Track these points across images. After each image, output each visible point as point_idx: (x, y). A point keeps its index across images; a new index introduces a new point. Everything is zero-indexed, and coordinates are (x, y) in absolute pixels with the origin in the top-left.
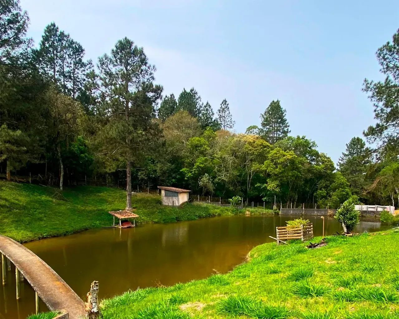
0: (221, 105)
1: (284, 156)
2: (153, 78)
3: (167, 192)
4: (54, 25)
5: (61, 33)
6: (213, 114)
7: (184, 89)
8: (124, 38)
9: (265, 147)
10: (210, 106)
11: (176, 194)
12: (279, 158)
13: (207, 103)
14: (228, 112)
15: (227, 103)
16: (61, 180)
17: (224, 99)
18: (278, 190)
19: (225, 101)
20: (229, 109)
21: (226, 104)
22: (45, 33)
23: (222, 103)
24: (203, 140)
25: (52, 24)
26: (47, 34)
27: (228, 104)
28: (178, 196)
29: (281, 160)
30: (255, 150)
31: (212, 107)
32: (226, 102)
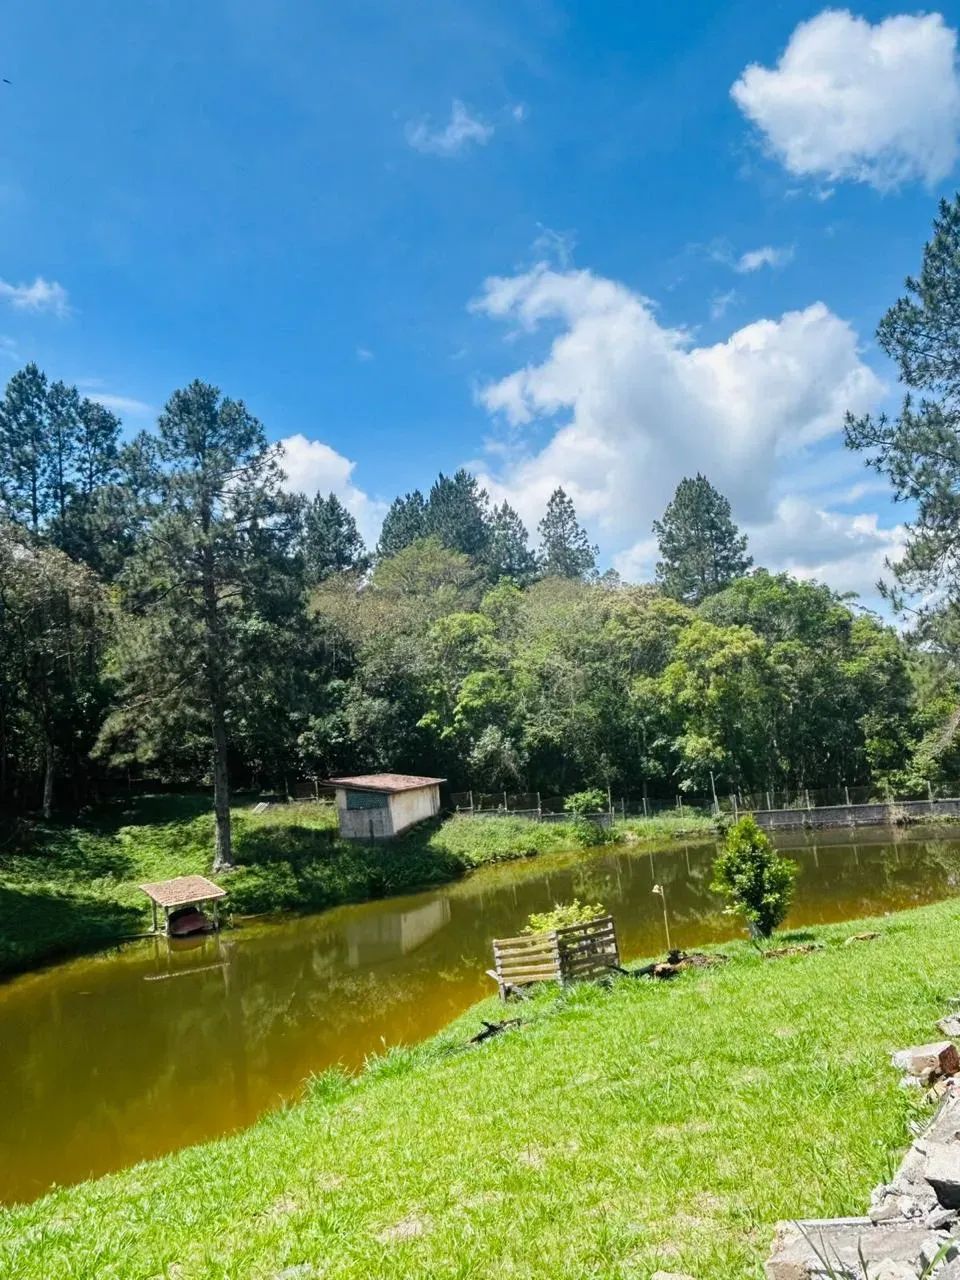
0: (549, 505)
1: (722, 645)
2: (282, 476)
3: (352, 795)
4: (33, 371)
5: (54, 386)
6: (525, 535)
7: (441, 476)
8: (192, 382)
9: (671, 621)
10: (513, 515)
11: (379, 800)
12: (709, 654)
13: (506, 507)
14: (571, 524)
15: (566, 499)
16: (46, 788)
17: (557, 489)
18: (719, 753)
19: (560, 494)
20: (576, 515)
21: (562, 502)
22: (8, 394)
23: (553, 500)
24: (478, 622)
25: (28, 369)
26: (14, 395)
27: (570, 501)
28: (386, 805)
29: (717, 659)
30: (633, 636)
31: (520, 517)
32: (563, 496)
